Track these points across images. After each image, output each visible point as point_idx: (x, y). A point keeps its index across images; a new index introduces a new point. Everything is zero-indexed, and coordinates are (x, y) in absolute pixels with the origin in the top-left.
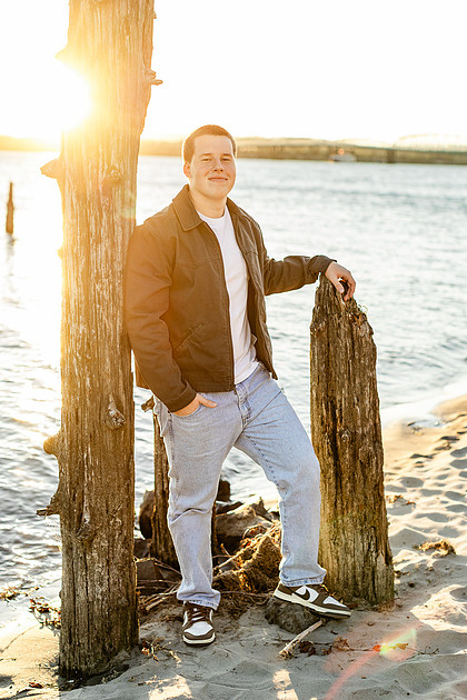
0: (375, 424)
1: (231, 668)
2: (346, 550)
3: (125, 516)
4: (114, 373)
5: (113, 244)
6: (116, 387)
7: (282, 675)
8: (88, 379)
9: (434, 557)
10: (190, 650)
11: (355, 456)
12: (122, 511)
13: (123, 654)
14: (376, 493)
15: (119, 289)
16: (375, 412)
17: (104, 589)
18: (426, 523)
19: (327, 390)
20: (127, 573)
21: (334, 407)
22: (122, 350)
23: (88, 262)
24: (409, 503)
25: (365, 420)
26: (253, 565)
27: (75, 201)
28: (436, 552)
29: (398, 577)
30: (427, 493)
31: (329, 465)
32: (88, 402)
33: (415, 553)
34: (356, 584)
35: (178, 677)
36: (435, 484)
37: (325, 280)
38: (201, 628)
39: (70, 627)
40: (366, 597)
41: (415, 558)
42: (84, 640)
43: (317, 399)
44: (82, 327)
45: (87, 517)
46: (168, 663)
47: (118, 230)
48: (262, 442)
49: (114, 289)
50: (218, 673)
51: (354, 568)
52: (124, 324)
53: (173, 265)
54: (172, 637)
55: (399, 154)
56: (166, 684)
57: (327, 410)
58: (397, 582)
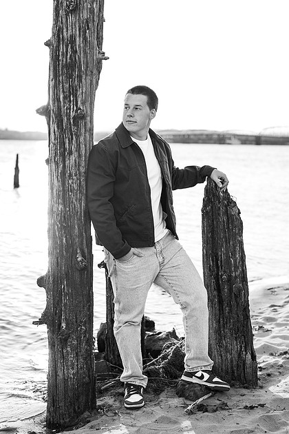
0: (243, 270)
1: (154, 420)
2: (227, 351)
3: (87, 325)
4: (81, 234)
5: (80, 156)
6: (82, 243)
7: (186, 423)
8: (64, 239)
9: (283, 359)
10: (128, 411)
11: (230, 290)
12: (85, 321)
13: (86, 414)
14: (244, 313)
15: (83, 183)
16: (243, 262)
17: (75, 371)
18: (279, 341)
19: (213, 249)
20: (89, 362)
21: (217, 260)
22: (85, 221)
23: (64, 166)
24: (268, 331)
25: (236, 268)
26: (168, 363)
27: (56, 129)
28: (285, 356)
29: (260, 371)
30: (279, 325)
31: (214, 296)
32: (65, 253)
33: (271, 357)
34: (233, 372)
35: (121, 425)
36: (284, 320)
37: (210, 180)
38: (135, 398)
39: (53, 396)
40: (240, 380)
41: (271, 360)
42: (62, 404)
43: (206, 255)
44: (60, 206)
45: (64, 325)
46: (115, 418)
47: (83, 146)
48: (171, 278)
49: (80, 183)
50: (146, 423)
51: (232, 361)
52: (87, 205)
53: (116, 168)
54: (117, 404)
55: (263, 139)
56: (113, 429)
57: (213, 262)
58: (259, 373)
